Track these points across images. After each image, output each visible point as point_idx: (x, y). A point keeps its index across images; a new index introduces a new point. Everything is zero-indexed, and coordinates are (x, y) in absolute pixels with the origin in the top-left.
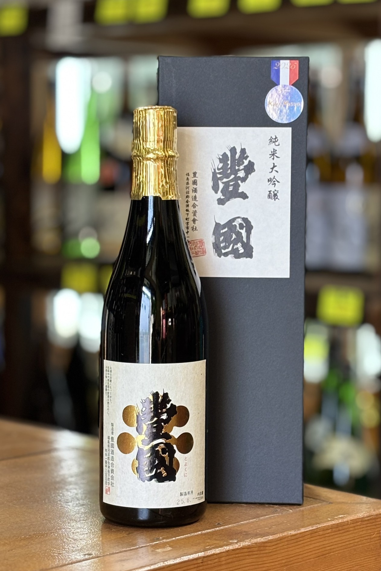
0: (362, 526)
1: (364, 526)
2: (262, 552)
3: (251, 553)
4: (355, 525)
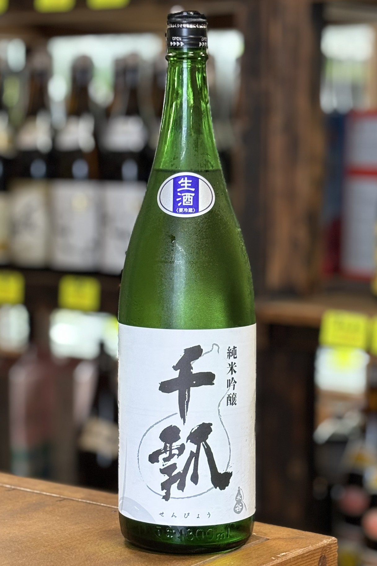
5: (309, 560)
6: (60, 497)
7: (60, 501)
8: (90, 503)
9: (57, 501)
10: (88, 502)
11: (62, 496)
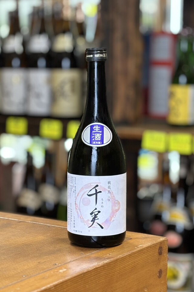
0: (150, 250)
1: (152, 250)
2: (109, 268)
3: (104, 269)
4: (147, 250)
5: (154, 249)
6: (19, 221)
7: (19, 222)
8: (35, 223)
9: (17, 222)
10: (34, 222)
11: (20, 220)
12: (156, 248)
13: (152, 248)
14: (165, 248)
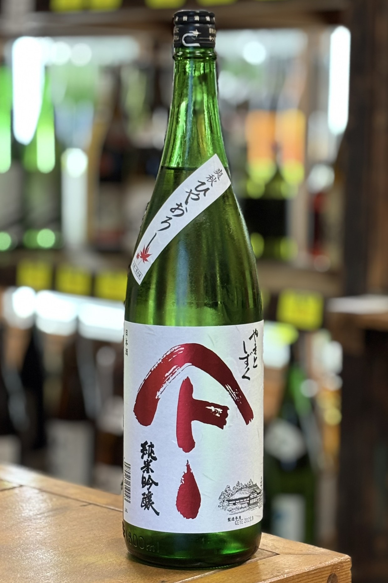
0: (307, 580)
1: (310, 580)
4: (300, 579)
5: (316, 578)
12: (320, 577)
13: (312, 576)
14: (344, 576)
